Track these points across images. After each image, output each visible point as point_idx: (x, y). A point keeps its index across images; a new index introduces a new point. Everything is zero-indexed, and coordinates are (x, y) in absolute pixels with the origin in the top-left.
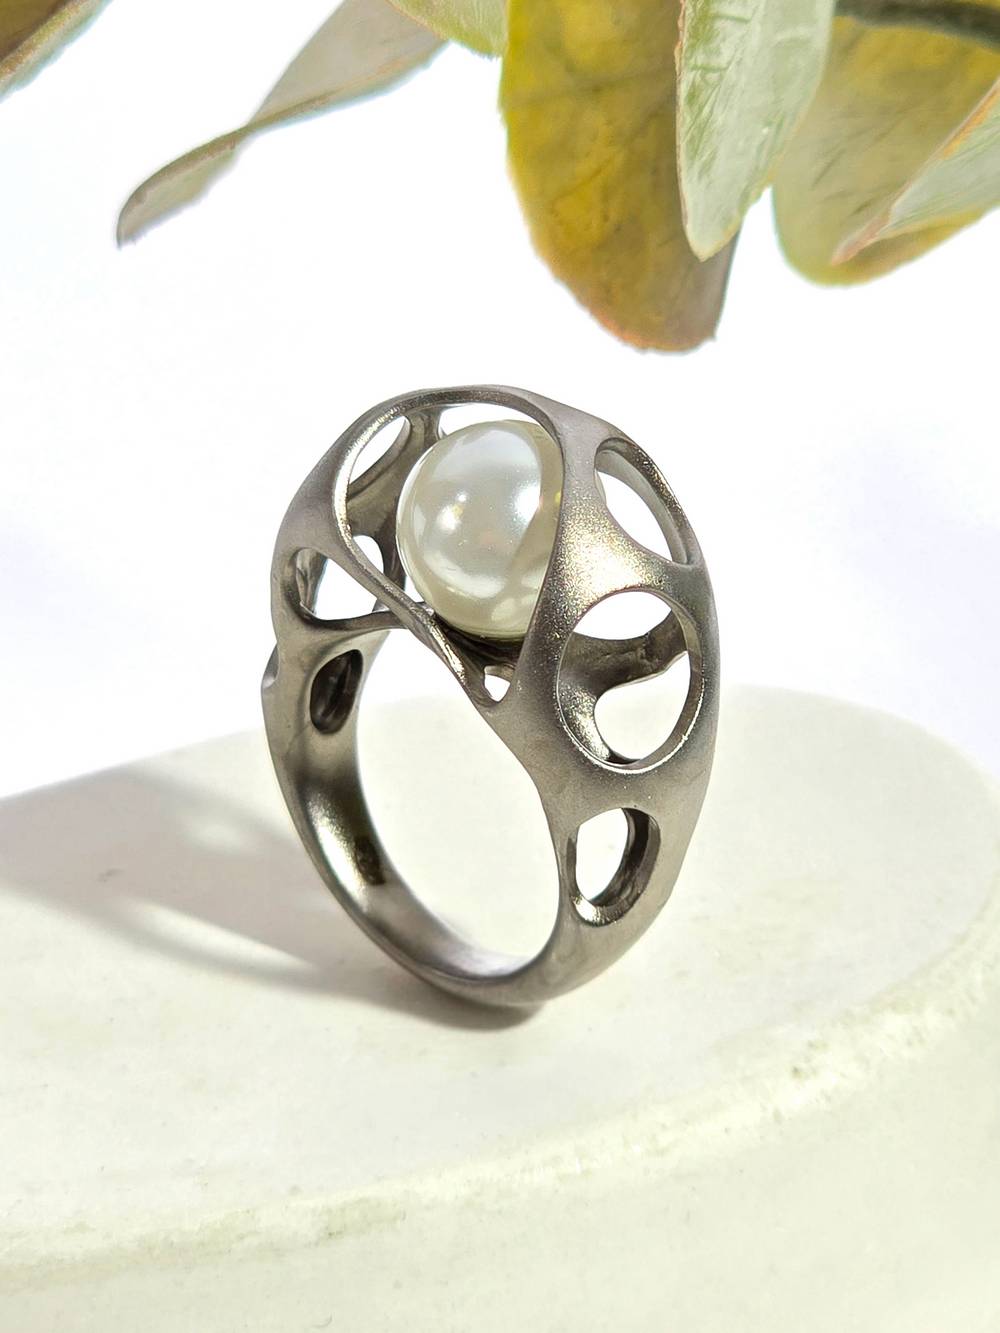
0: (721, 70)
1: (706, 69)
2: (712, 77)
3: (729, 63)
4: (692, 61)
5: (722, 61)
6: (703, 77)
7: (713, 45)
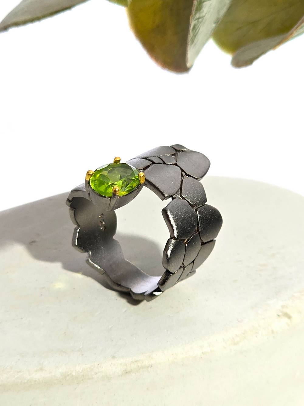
0: (203, 17)
1: (199, 18)
2: (200, 20)
3: (206, 14)
4: (195, 18)
5: (203, 14)
6: (198, 22)
7: (202, 10)
